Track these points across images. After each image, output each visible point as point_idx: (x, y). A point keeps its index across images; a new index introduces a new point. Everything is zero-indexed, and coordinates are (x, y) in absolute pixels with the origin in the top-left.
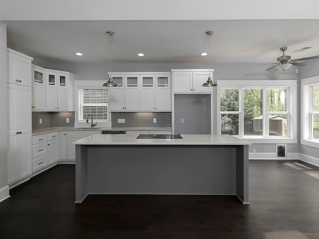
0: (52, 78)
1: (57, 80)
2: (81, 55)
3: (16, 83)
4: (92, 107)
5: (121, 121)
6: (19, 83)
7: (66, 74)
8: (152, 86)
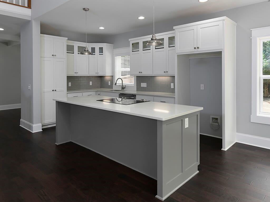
0: (93, 49)
1: (97, 50)
2: (103, 28)
3: (53, 57)
4: (125, 71)
5: (144, 85)
6: (54, 57)
7: (104, 45)
8: (164, 48)
